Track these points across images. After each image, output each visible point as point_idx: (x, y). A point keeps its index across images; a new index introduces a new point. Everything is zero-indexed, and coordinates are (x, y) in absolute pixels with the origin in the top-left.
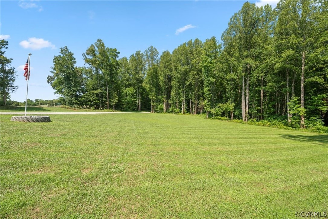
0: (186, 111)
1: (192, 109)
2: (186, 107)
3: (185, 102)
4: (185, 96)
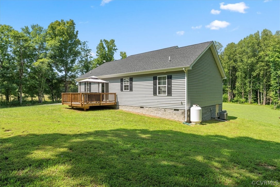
0: (253, 101)
1: (261, 99)
2: (254, 97)
3: (251, 92)
4: (252, 86)
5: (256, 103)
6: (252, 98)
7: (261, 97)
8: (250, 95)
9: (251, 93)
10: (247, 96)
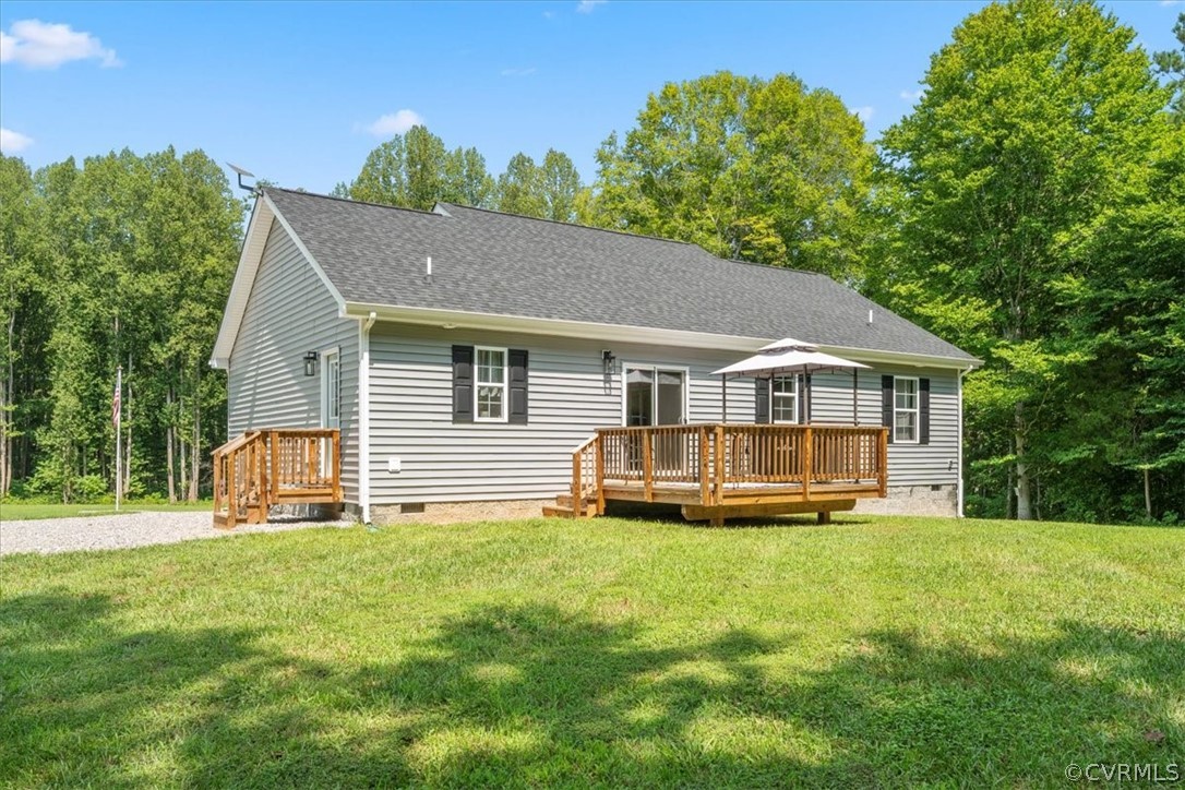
0: (140, 488)
1: (179, 474)
2: (140, 465)
3: (130, 441)
4: (133, 410)
5: (158, 495)
6: (132, 472)
7: (183, 464)
8: (124, 458)
9: (129, 448)
10: (108, 460)
